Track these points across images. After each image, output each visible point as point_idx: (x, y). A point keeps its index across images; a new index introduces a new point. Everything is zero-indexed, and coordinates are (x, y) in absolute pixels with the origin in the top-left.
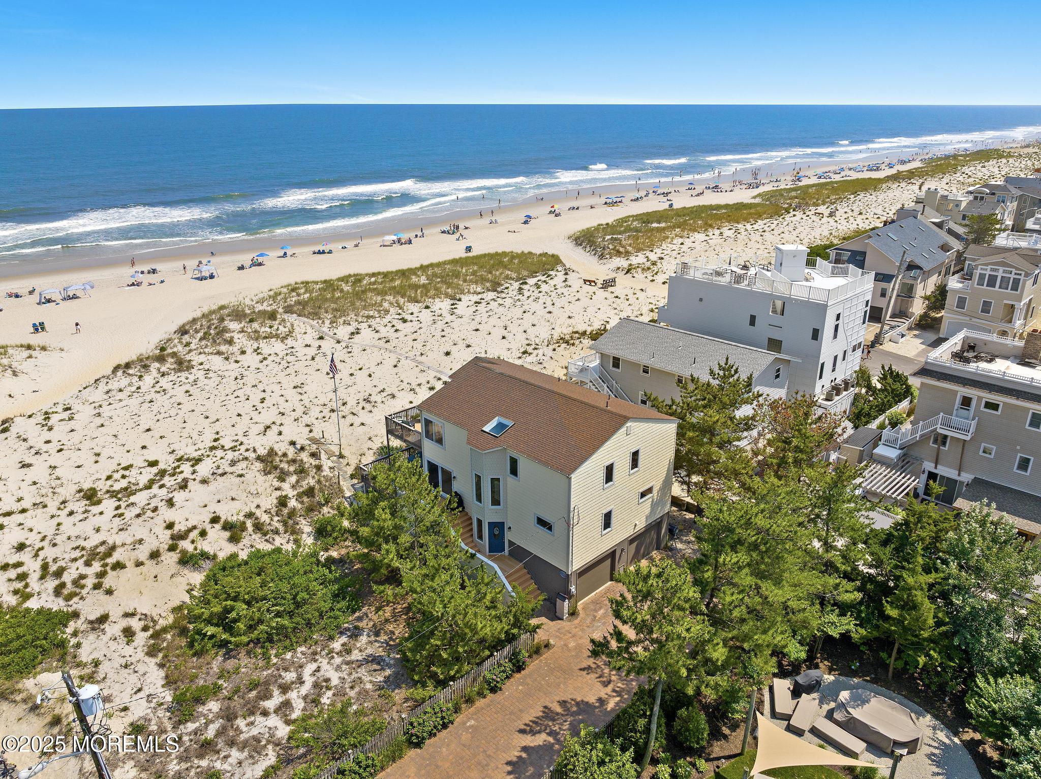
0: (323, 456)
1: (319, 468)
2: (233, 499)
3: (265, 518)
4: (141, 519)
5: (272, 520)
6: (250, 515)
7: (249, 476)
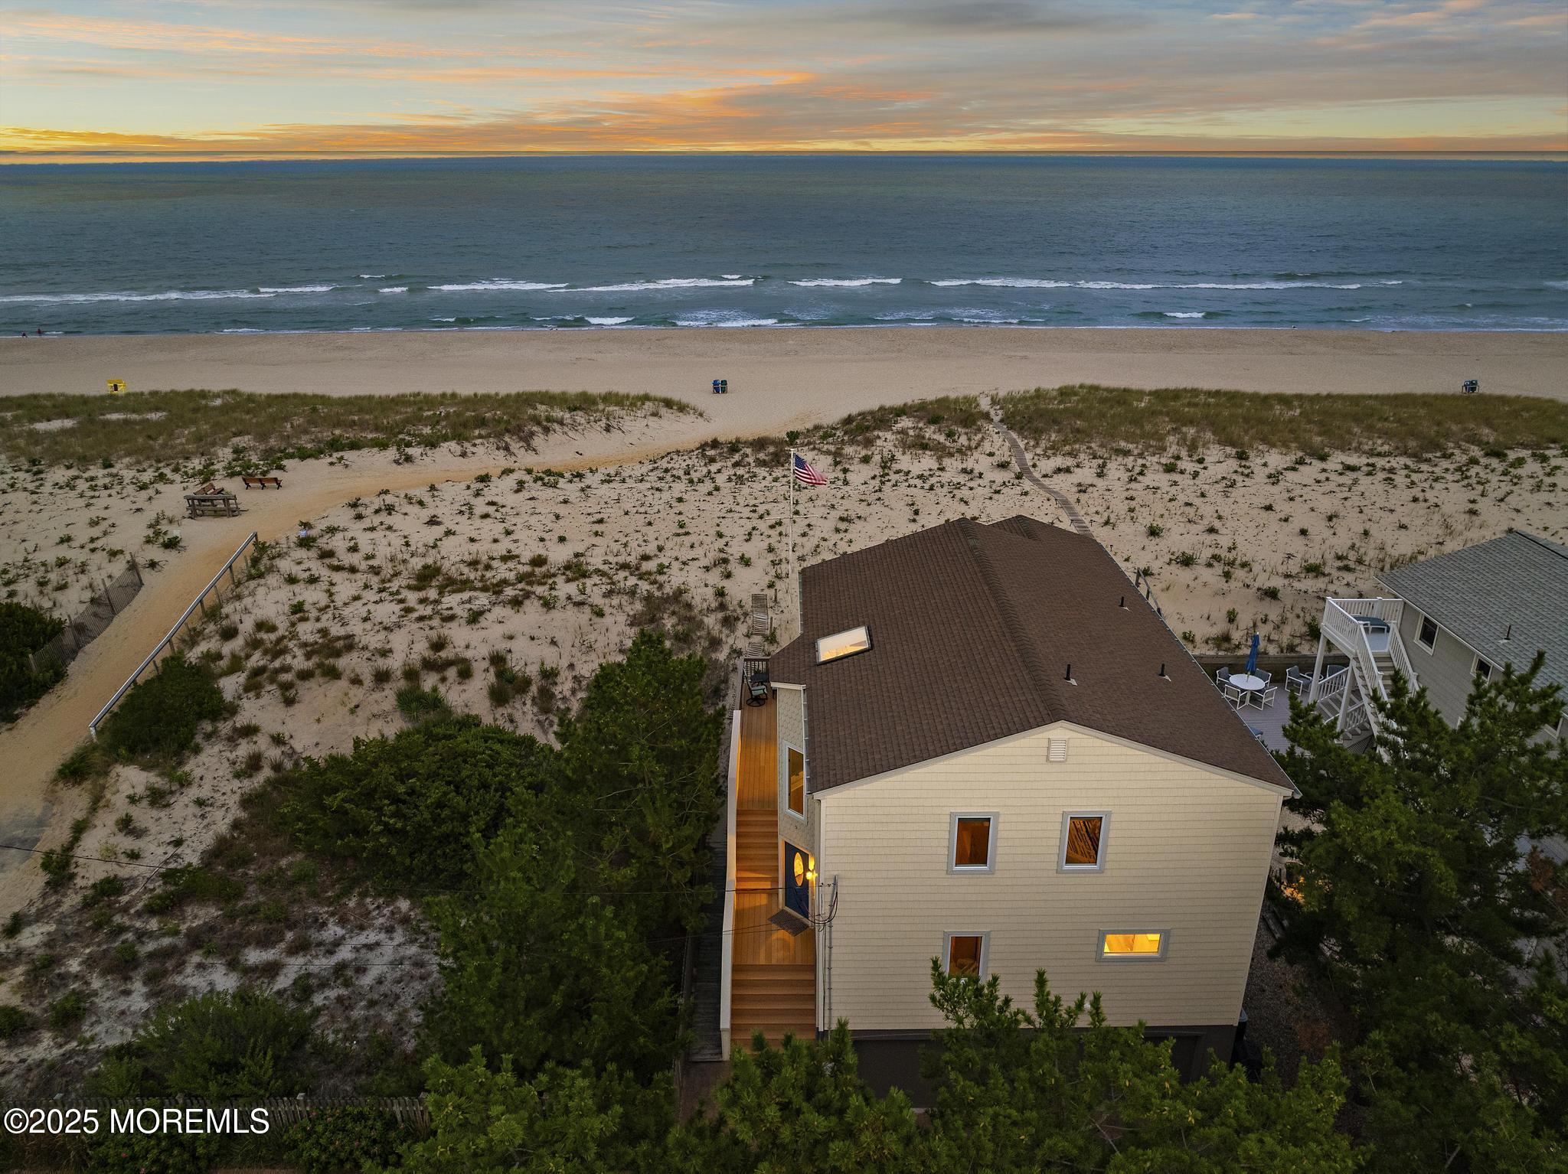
0: (742, 628)
1: (715, 643)
2: (553, 643)
3: (564, 686)
4: (421, 624)
5: (574, 692)
6: (549, 675)
7: (608, 620)
